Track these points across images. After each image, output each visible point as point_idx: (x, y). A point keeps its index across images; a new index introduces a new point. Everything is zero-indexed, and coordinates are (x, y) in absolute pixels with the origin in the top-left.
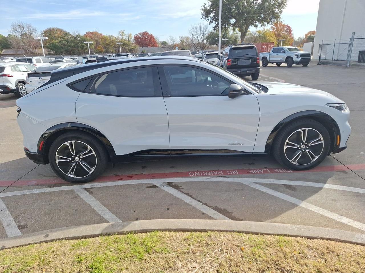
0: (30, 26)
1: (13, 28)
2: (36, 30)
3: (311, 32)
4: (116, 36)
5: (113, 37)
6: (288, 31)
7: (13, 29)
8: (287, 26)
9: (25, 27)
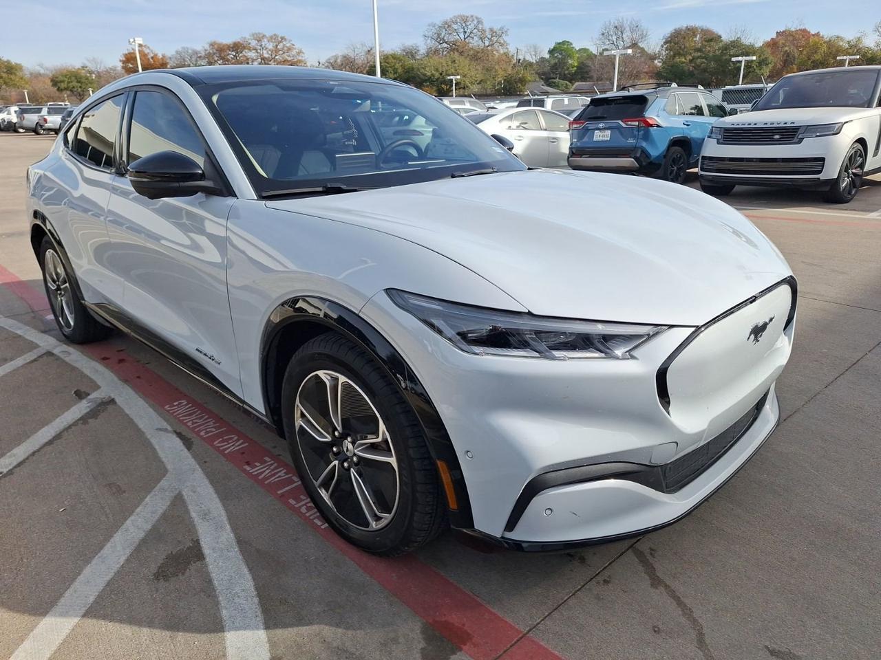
0: (637, 26)
1: (603, 34)
2: (648, 34)
4: (851, 38)
5: (842, 39)
7: (601, 36)
9: (628, 29)
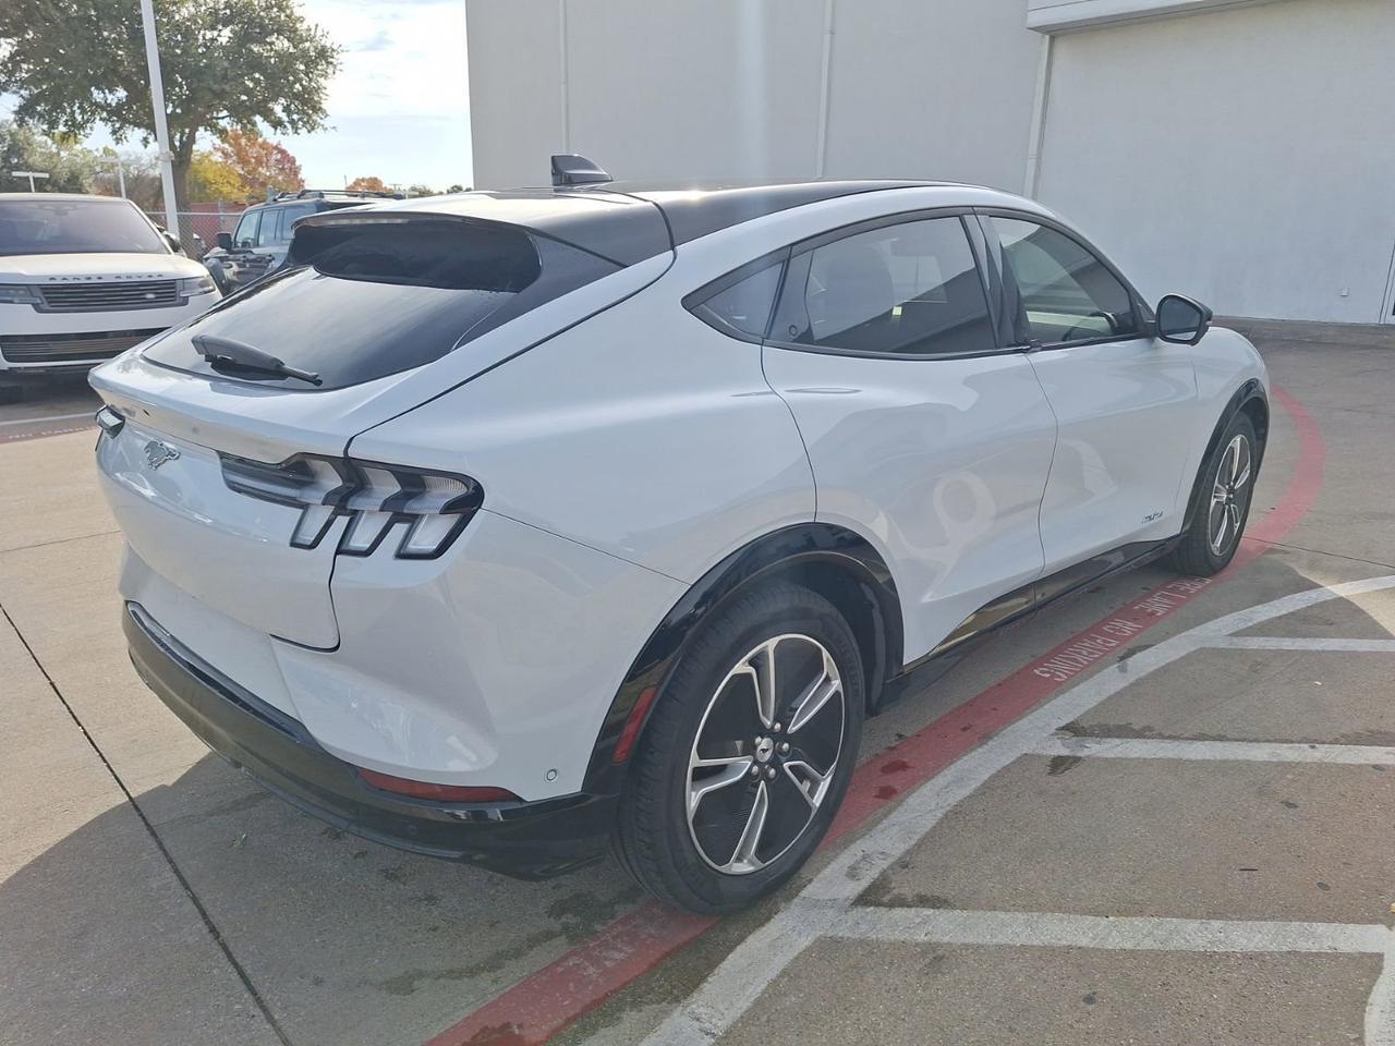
3: (363, 180)
6: (283, 169)
8: (276, 148)
